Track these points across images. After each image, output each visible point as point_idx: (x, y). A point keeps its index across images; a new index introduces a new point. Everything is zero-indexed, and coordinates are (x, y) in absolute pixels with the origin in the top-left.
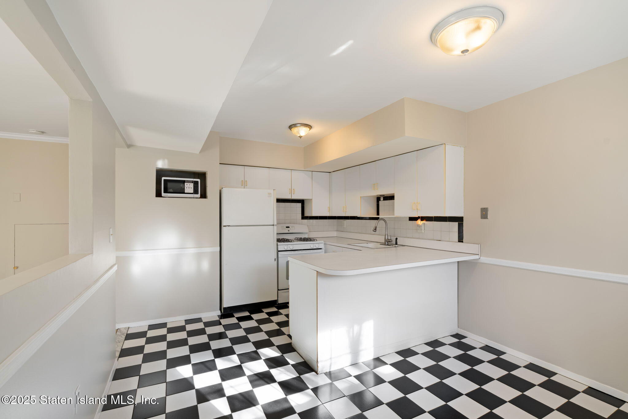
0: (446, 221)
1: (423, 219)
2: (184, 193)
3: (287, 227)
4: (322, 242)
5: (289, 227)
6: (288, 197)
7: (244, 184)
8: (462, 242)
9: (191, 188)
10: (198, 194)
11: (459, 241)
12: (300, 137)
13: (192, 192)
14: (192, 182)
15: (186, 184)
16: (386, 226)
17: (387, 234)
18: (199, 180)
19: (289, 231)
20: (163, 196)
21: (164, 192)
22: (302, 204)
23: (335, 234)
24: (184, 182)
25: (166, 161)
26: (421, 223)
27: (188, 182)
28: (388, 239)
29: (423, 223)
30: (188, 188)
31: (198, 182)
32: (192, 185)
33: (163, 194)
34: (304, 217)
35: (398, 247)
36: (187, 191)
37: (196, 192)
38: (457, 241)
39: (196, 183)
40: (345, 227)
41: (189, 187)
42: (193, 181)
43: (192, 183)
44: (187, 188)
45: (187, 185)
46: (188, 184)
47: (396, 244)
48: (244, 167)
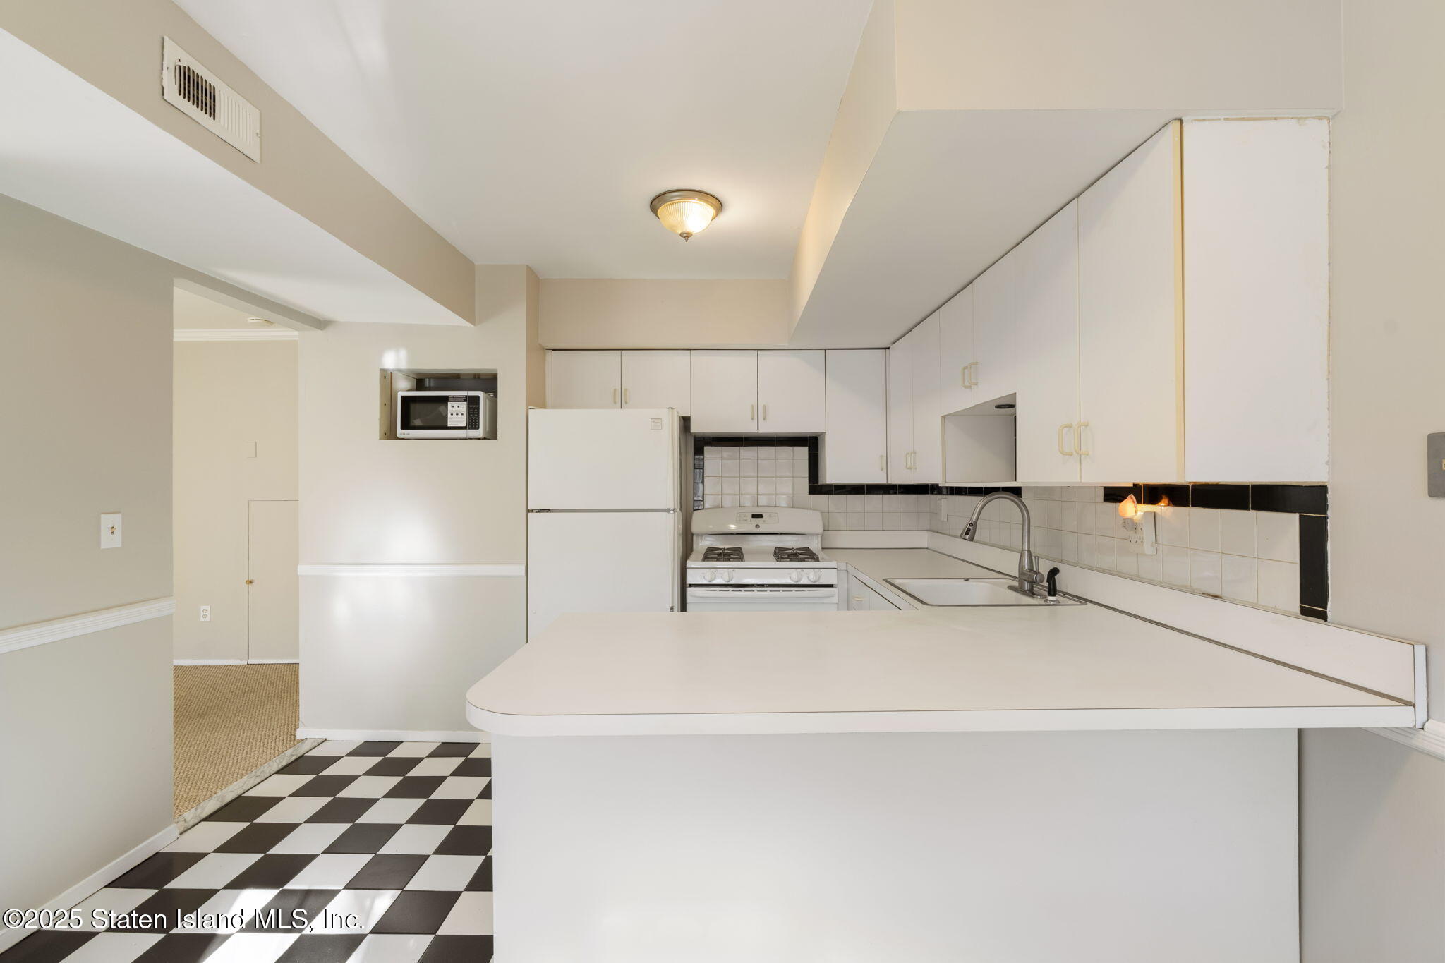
0: (1244, 507)
1: (1151, 494)
2: (445, 427)
3: (754, 516)
4: (834, 564)
5: (761, 516)
6: (749, 429)
7: (621, 399)
8: (1323, 616)
9: (462, 414)
10: (478, 428)
11: (1305, 612)
12: (687, 236)
13: (464, 424)
14: (466, 399)
15: (450, 404)
16: (1024, 521)
17: (1029, 551)
18: (480, 394)
19: (758, 526)
20: (399, 436)
21: (403, 428)
22: (809, 450)
23: (923, 539)
24: (445, 400)
25: (403, 354)
26: (1140, 514)
27: (456, 399)
28: (1031, 569)
29: (1146, 513)
30: (454, 414)
31: (478, 398)
32: (463, 407)
33: (400, 432)
34: (817, 487)
35: (1057, 604)
36: (452, 422)
37: (473, 423)
38: (1298, 610)
39: (473, 403)
40: (943, 518)
41: (457, 413)
42: (466, 396)
43: (465, 401)
44: (452, 414)
45: (453, 407)
46: (455, 404)
47: (1053, 591)
48: (620, 351)
